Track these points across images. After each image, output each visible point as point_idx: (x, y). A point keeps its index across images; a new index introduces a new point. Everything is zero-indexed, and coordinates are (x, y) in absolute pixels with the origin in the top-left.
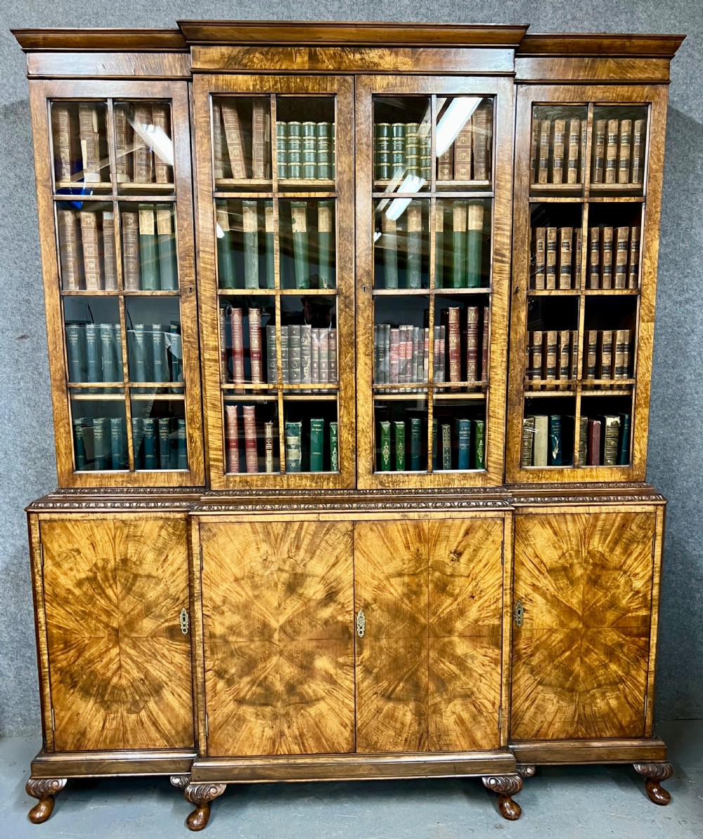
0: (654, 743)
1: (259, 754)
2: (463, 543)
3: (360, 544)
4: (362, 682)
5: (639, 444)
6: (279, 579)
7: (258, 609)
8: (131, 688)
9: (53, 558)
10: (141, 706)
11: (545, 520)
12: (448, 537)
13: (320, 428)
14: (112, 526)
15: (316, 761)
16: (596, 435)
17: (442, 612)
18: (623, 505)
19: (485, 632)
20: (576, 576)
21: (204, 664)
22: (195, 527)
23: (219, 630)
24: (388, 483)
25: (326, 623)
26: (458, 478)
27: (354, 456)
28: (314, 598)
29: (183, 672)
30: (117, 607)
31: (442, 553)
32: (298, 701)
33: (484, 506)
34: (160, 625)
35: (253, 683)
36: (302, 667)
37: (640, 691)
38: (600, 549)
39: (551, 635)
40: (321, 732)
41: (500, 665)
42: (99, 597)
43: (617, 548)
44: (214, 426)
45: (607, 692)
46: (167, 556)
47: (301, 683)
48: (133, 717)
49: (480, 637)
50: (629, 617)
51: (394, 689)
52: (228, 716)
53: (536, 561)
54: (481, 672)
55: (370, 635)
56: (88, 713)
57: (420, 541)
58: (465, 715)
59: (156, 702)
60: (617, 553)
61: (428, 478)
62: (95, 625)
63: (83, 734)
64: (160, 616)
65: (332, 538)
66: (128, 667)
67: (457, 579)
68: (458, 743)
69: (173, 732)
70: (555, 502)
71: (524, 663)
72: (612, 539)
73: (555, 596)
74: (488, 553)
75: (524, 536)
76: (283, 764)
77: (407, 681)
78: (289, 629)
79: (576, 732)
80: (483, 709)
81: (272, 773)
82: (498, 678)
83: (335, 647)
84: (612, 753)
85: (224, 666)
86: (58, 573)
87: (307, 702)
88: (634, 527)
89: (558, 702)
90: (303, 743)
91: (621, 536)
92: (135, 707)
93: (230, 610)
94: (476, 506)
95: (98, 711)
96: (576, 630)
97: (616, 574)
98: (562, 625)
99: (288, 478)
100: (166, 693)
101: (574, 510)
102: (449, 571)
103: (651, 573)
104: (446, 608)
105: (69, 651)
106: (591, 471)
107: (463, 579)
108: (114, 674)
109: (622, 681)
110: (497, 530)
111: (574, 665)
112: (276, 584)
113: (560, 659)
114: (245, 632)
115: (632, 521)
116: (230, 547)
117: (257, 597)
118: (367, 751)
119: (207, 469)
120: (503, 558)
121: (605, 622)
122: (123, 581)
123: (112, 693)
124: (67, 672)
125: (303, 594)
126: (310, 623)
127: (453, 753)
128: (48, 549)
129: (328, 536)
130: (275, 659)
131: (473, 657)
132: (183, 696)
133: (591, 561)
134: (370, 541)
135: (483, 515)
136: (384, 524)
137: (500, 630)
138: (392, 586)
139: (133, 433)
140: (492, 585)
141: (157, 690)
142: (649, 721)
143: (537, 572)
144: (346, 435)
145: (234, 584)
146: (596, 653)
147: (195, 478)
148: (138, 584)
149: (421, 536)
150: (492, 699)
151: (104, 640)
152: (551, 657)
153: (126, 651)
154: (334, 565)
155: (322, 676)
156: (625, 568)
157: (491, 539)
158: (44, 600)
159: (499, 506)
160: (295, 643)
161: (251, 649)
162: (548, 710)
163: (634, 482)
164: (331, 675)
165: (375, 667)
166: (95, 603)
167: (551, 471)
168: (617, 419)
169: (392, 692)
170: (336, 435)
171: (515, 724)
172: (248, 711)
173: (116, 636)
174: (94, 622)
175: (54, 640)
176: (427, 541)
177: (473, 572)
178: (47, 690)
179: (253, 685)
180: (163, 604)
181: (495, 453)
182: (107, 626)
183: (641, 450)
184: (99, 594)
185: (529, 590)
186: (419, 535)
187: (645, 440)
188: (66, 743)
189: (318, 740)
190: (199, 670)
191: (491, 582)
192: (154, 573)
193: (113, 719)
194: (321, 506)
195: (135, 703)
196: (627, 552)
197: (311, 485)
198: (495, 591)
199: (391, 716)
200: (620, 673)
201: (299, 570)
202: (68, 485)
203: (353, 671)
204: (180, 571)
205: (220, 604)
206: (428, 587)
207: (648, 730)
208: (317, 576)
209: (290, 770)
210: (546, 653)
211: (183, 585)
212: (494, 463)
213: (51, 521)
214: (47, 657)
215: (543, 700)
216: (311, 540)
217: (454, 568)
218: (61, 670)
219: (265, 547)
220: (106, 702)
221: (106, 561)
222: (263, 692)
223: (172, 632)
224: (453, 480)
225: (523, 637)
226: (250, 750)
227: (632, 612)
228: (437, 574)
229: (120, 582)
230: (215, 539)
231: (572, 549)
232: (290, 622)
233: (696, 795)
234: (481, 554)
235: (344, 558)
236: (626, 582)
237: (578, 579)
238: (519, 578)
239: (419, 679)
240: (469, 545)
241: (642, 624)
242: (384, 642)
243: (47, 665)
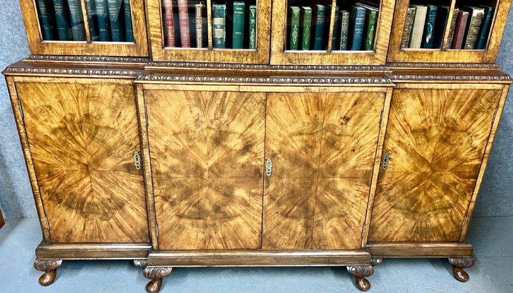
0: (465, 246)
1: (194, 249)
2: (352, 111)
3: (272, 111)
4: (268, 205)
5: (497, 33)
6: (208, 135)
7: (192, 155)
8: (102, 205)
9: (30, 112)
10: (110, 216)
11: (416, 93)
12: (340, 106)
13: (241, 11)
14: (74, 88)
15: (233, 254)
16: (463, 24)
17: (330, 161)
18: (479, 83)
19: (360, 175)
20: (432, 136)
21: (153, 191)
22: (140, 93)
23: (163, 169)
24: (295, 60)
25: (243, 166)
26: (351, 57)
27: (269, 36)
28: (235, 148)
29: (138, 195)
30: (85, 149)
31: (334, 118)
32: (222, 217)
33: (371, 83)
34: (120, 163)
35: (189, 204)
36: (225, 195)
37: (462, 214)
38: (454, 116)
39: (406, 176)
40: (238, 237)
41: (367, 197)
42: (70, 142)
43: (466, 116)
44: (152, 7)
45: (439, 213)
46: (120, 113)
47: (224, 205)
48: (105, 223)
49: (355, 178)
50: (465, 165)
51: (291, 210)
52: (172, 226)
53: (404, 124)
54: (353, 201)
55: (275, 175)
56: (73, 220)
57: (318, 109)
58: (339, 228)
59: (120, 214)
60: (466, 119)
61: (327, 57)
62: (70, 162)
63: (71, 232)
64: (119, 157)
65: (249, 105)
66: (98, 191)
67: (343, 138)
68: (332, 245)
69: (134, 233)
70: (426, 80)
71: (384, 194)
72: (464, 109)
73: (414, 149)
74: (370, 119)
75: (398, 105)
76: (211, 256)
77: (300, 206)
78: (215, 170)
79: (413, 237)
80: (352, 225)
81: (203, 261)
82: (365, 205)
83: (249, 183)
84: (435, 251)
85: (168, 193)
86: (36, 123)
87: (227, 217)
88: (483, 100)
89: (404, 219)
90: (225, 243)
91: (471, 107)
92: (105, 216)
93: (171, 155)
94: (365, 83)
95: (79, 218)
96: (425, 173)
97: (462, 135)
98: (416, 169)
99: (214, 54)
100: (127, 208)
101: (439, 86)
102: (338, 132)
103: (488, 135)
104: (333, 158)
105: (53, 179)
106: (454, 54)
107: (348, 137)
108: (88, 194)
109: (451, 207)
110: (379, 102)
111: (419, 195)
112: (206, 138)
113: (410, 192)
114: (183, 171)
115: (483, 96)
116: (169, 109)
117: (191, 147)
118: (269, 248)
119: (149, 43)
120: (380, 123)
121: (447, 168)
122: (87, 130)
123: (88, 207)
124: (53, 193)
125: (226, 145)
126: (231, 166)
127: (328, 250)
128: (25, 105)
129: (246, 104)
130: (205, 190)
131: (349, 191)
132: (139, 210)
133: (445, 125)
134: (280, 108)
135: (370, 89)
136: (291, 95)
137: (371, 174)
138: (293, 141)
139: (87, 9)
140: (370, 143)
141: (120, 206)
142: (464, 232)
143: (404, 133)
144: (262, 18)
145: (173, 137)
146: (436, 189)
147: (140, 49)
148: (99, 133)
149: (319, 105)
150: (359, 218)
151: (78, 172)
152: (404, 191)
153: (96, 180)
154: (250, 126)
155: (239, 201)
156: (470, 130)
157: (373, 108)
158: (28, 143)
159: (384, 83)
160: (220, 179)
161: (188, 183)
162: (396, 224)
163: (486, 64)
164: (246, 201)
165: (278, 196)
166: (68, 146)
167: (423, 53)
168: (482, 11)
169: (289, 212)
170: (255, 18)
171: (372, 231)
172: (186, 222)
173: (87, 169)
174: (69, 159)
175: (41, 171)
176: (323, 109)
177: (357, 133)
178: (40, 205)
179: (190, 206)
180: (120, 148)
181: (383, 37)
182: (79, 162)
183: (497, 38)
184: (71, 140)
185: (396, 145)
186: (318, 104)
187: (502, 29)
188: (59, 238)
189: (236, 241)
190: (150, 195)
191: (369, 140)
192: (111, 126)
193: (91, 224)
194: (241, 79)
195: (105, 214)
196: (474, 119)
197: (233, 60)
198: (371, 147)
199: (287, 227)
200: (451, 202)
201: (223, 129)
202: (38, 52)
203: (261, 198)
204: (132, 125)
205: (163, 151)
206: (321, 143)
207: (462, 237)
208: (237, 133)
209: (216, 260)
210: (400, 188)
211: (135, 135)
212: (381, 45)
213: (24, 83)
214: (36, 182)
215: (394, 218)
216: (233, 107)
217: (342, 130)
218: (48, 191)
219: (196, 110)
220: (84, 213)
221: (73, 115)
222: (196, 210)
223: (129, 168)
224: (347, 59)
225: (386, 177)
226: (189, 246)
227: (468, 162)
228: (329, 134)
229: (86, 131)
230: (157, 103)
231: (433, 116)
232: (216, 165)
233: (485, 275)
234: (365, 119)
235: (258, 120)
236: (468, 141)
237: (433, 138)
238: (389, 136)
239: (309, 205)
240: (356, 113)
241: (473, 170)
242: (285, 180)
243: (37, 188)
